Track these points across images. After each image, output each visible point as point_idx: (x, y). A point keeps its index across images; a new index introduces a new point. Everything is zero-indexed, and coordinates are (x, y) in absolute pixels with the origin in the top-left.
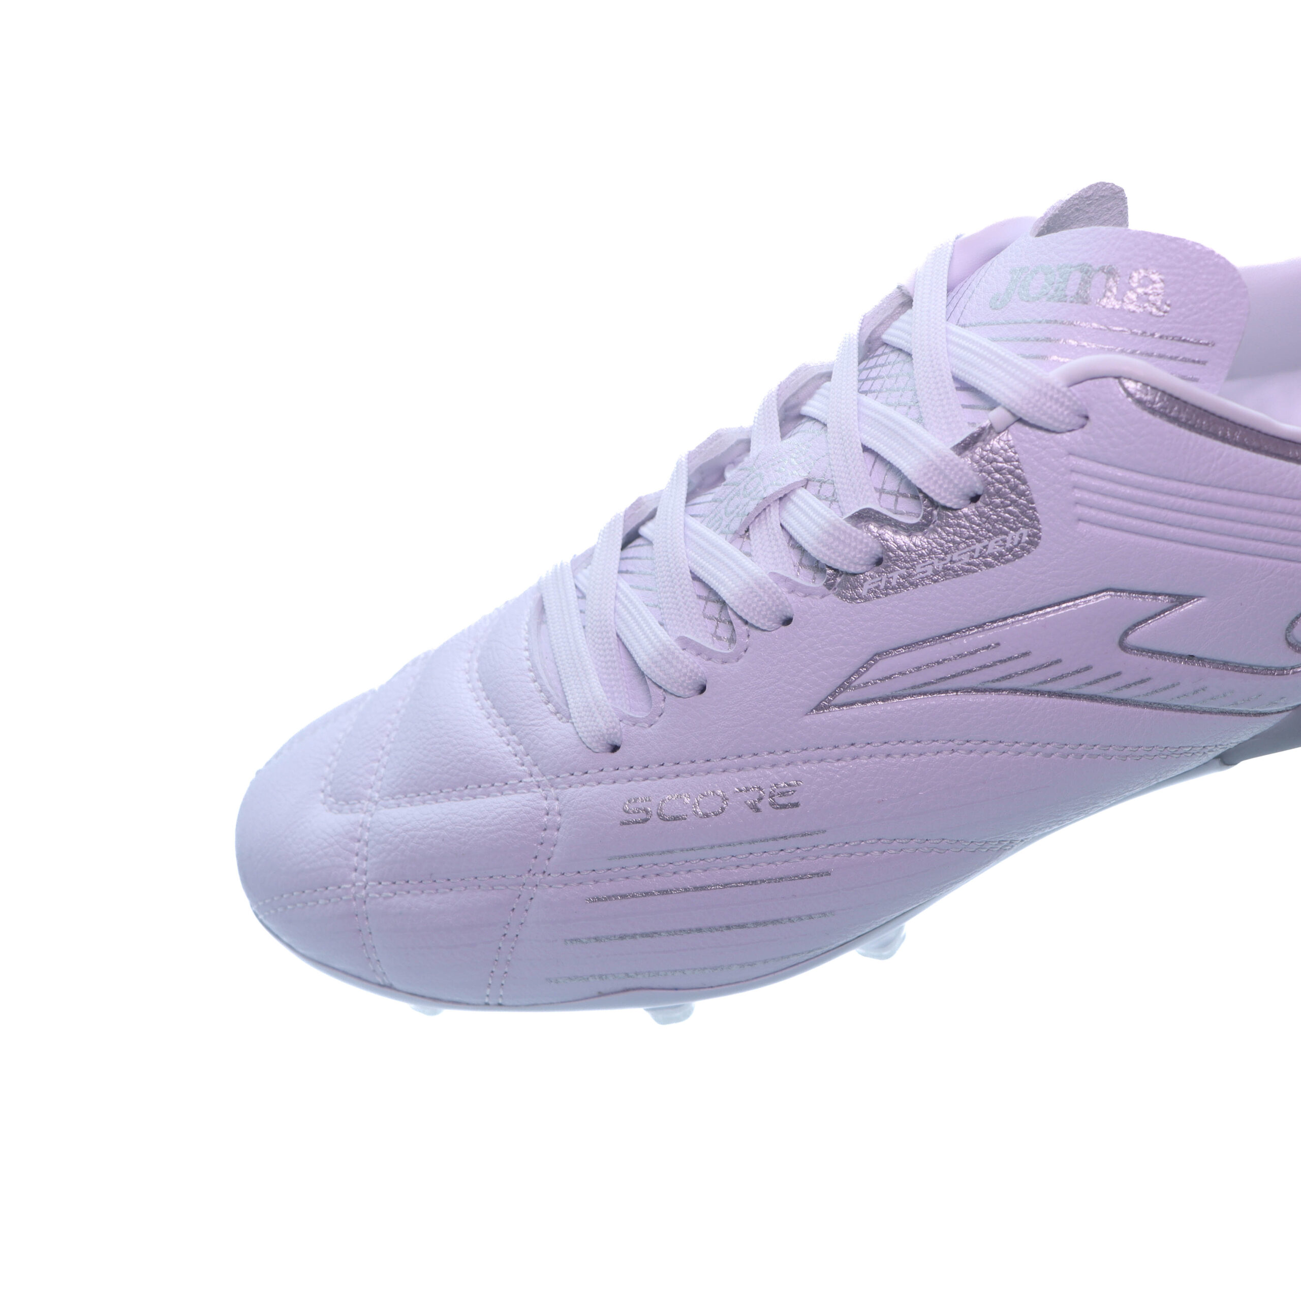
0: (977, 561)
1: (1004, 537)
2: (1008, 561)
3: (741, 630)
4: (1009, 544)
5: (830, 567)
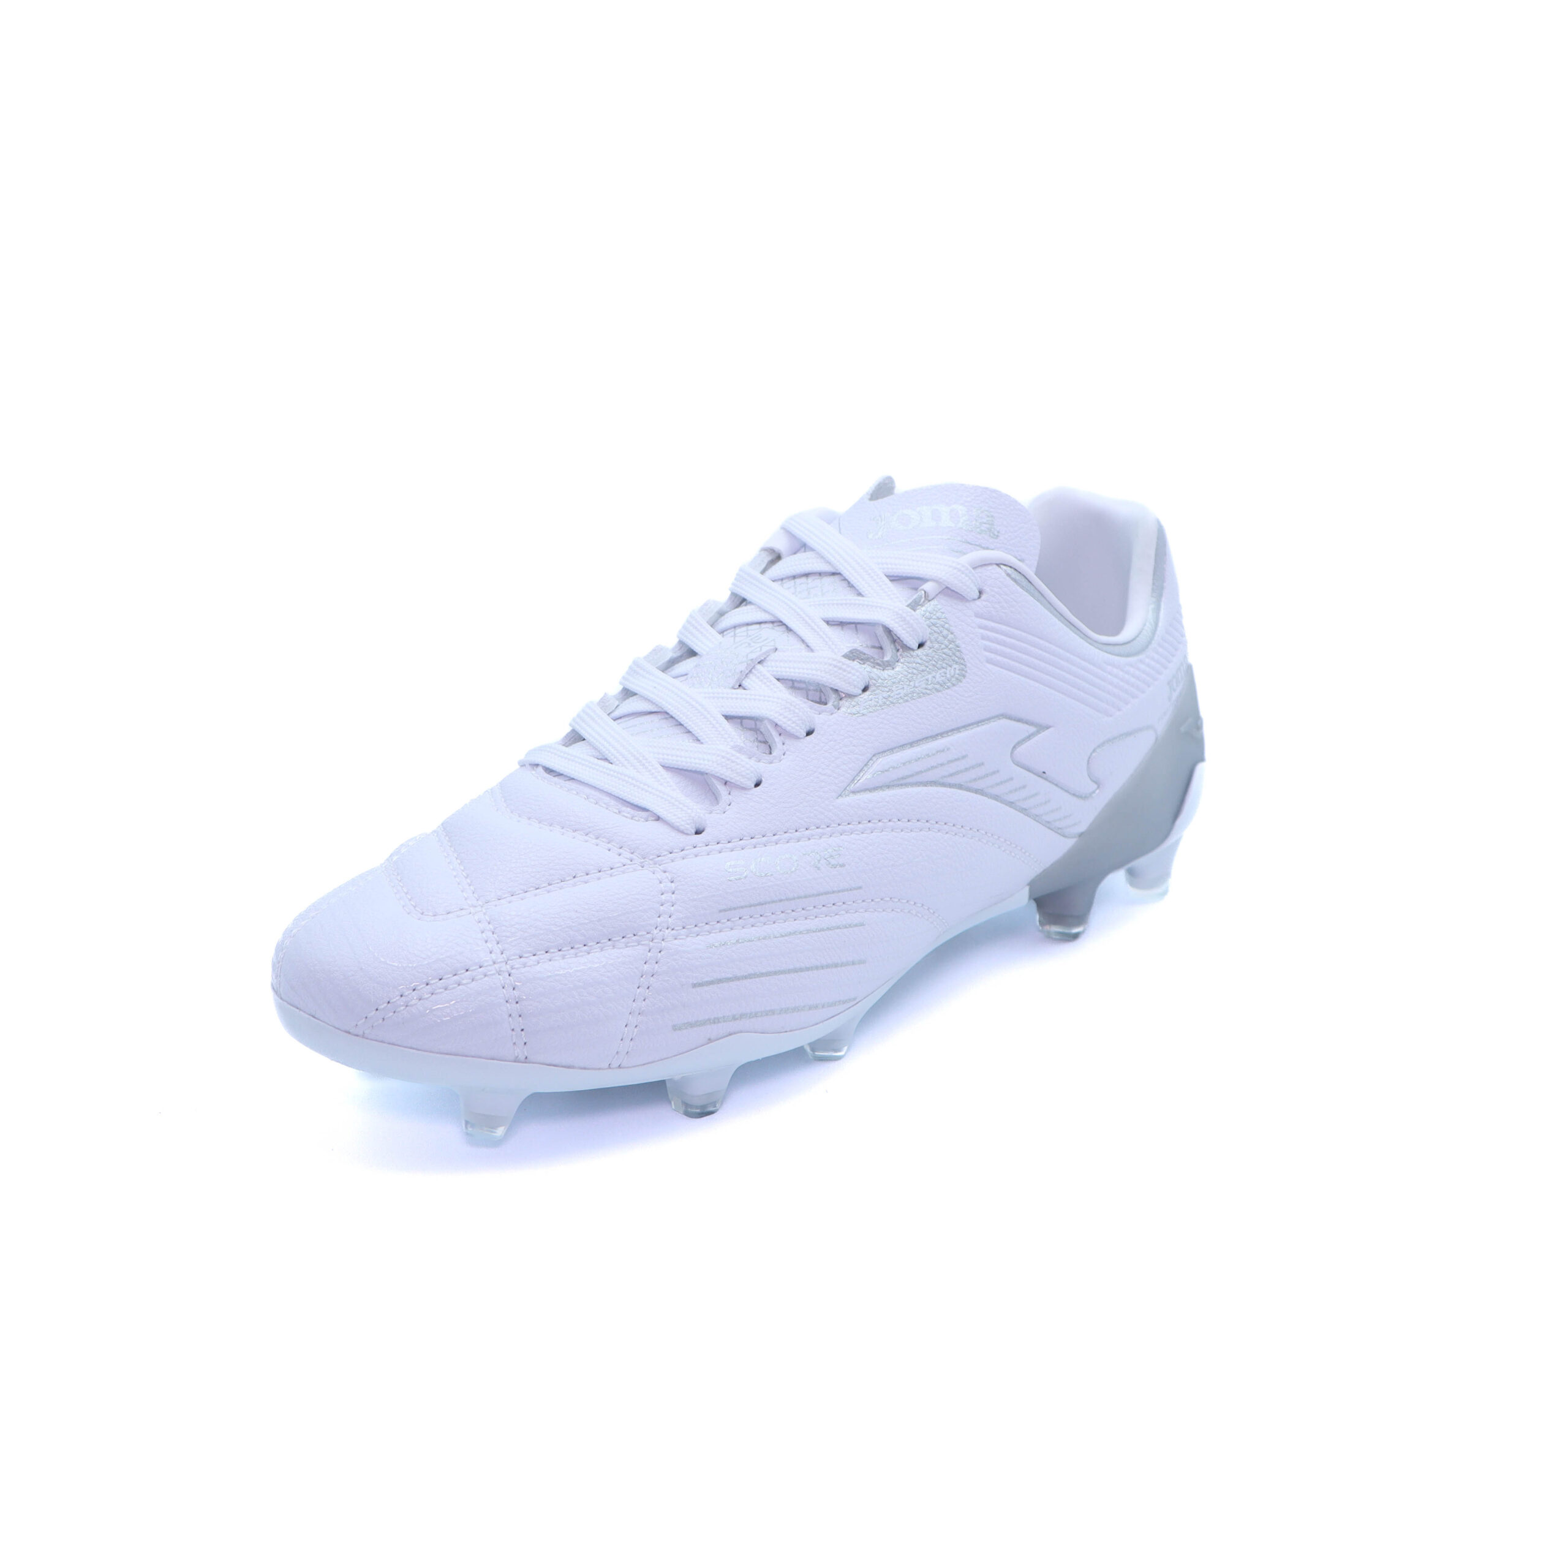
0: (929, 687)
1: (945, 670)
2: (949, 688)
3: (778, 739)
4: (948, 676)
5: (836, 691)
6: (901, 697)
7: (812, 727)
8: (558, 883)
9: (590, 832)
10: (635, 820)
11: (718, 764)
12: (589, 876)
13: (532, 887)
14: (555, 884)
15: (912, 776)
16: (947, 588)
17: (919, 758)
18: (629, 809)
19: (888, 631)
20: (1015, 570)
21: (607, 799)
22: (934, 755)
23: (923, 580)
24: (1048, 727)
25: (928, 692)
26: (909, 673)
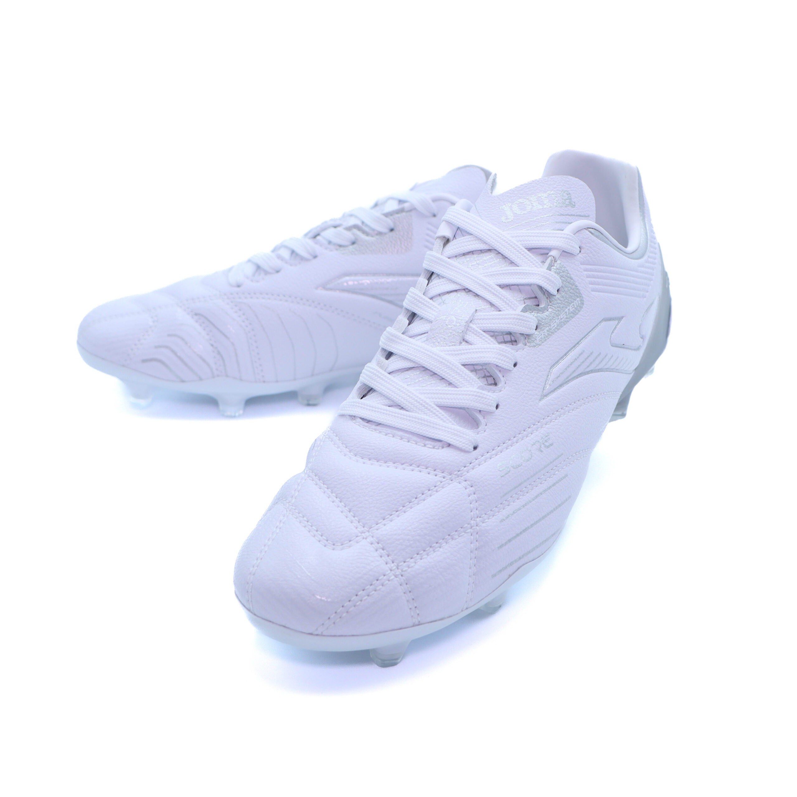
0: (568, 316)
1: (573, 303)
2: (577, 314)
3: (500, 375)
4: (575, 306)
5: (523, 334)
6: (556, 328)
7: (516, 361)
8: (408, 505)
9: (413, 463)
10: (436, 449)
11: (471, 401)
12: (424, 495)
13: (394, 511)
14: (407, 506)
15: (571, 375)
16: (563, 251)
17: (572, 363)
18: (430, 442)
19: (541, 288)
20: (595, 229)
21: (415, 438)
22: (578, 358)
23: (550, 249)
24: (622, 317)
25: (568, 320)
26: (556, 311)
